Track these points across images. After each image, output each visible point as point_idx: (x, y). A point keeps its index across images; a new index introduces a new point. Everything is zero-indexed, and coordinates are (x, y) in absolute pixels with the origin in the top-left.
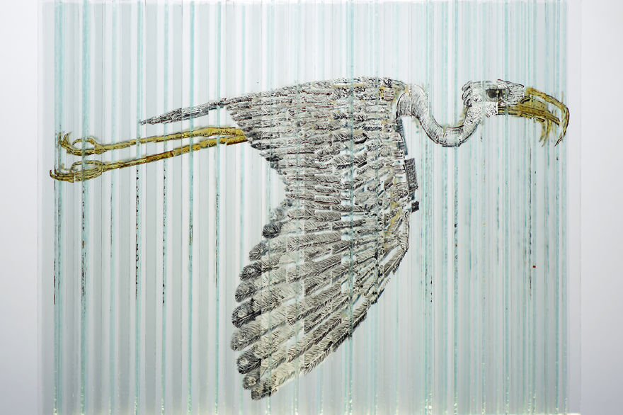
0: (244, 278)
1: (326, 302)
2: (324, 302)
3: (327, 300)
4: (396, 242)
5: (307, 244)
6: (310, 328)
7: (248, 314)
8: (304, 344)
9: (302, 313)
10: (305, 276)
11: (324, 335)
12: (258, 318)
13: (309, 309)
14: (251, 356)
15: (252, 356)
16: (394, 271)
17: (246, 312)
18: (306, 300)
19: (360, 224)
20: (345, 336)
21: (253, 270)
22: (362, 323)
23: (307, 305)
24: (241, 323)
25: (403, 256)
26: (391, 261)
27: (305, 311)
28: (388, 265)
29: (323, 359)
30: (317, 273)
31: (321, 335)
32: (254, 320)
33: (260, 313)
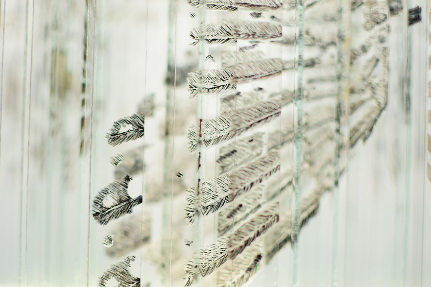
0: (114, 139)
1: (252, 184)
2: (248, 184)
3: (253, 179)
4: (368, 94)
5: (222, 83)
6: (228, 228)
7: (121, 201)
8: (214, 254)
9: (212, 202)
10: (218, 139)
11: (247, 243)
12: (136, 208)
13: (223, 195)
14: (123, 273)
15: (125, 273)
16: (365, 140)
17: (117, 198)
18: (219, 181)
19: (312, 64)
20: (285, 241)
21: (130, 127)
22: (312, 222)
23: (220, 190)
24: (108, 217)
25: (379, 115)
26: (361, 123)
27: (218, 199)
28: (355, 130)
29: (247, 279)
30: (237, 131)
31: (242, 243)
32: (129, 211)
33: (140, 200)
